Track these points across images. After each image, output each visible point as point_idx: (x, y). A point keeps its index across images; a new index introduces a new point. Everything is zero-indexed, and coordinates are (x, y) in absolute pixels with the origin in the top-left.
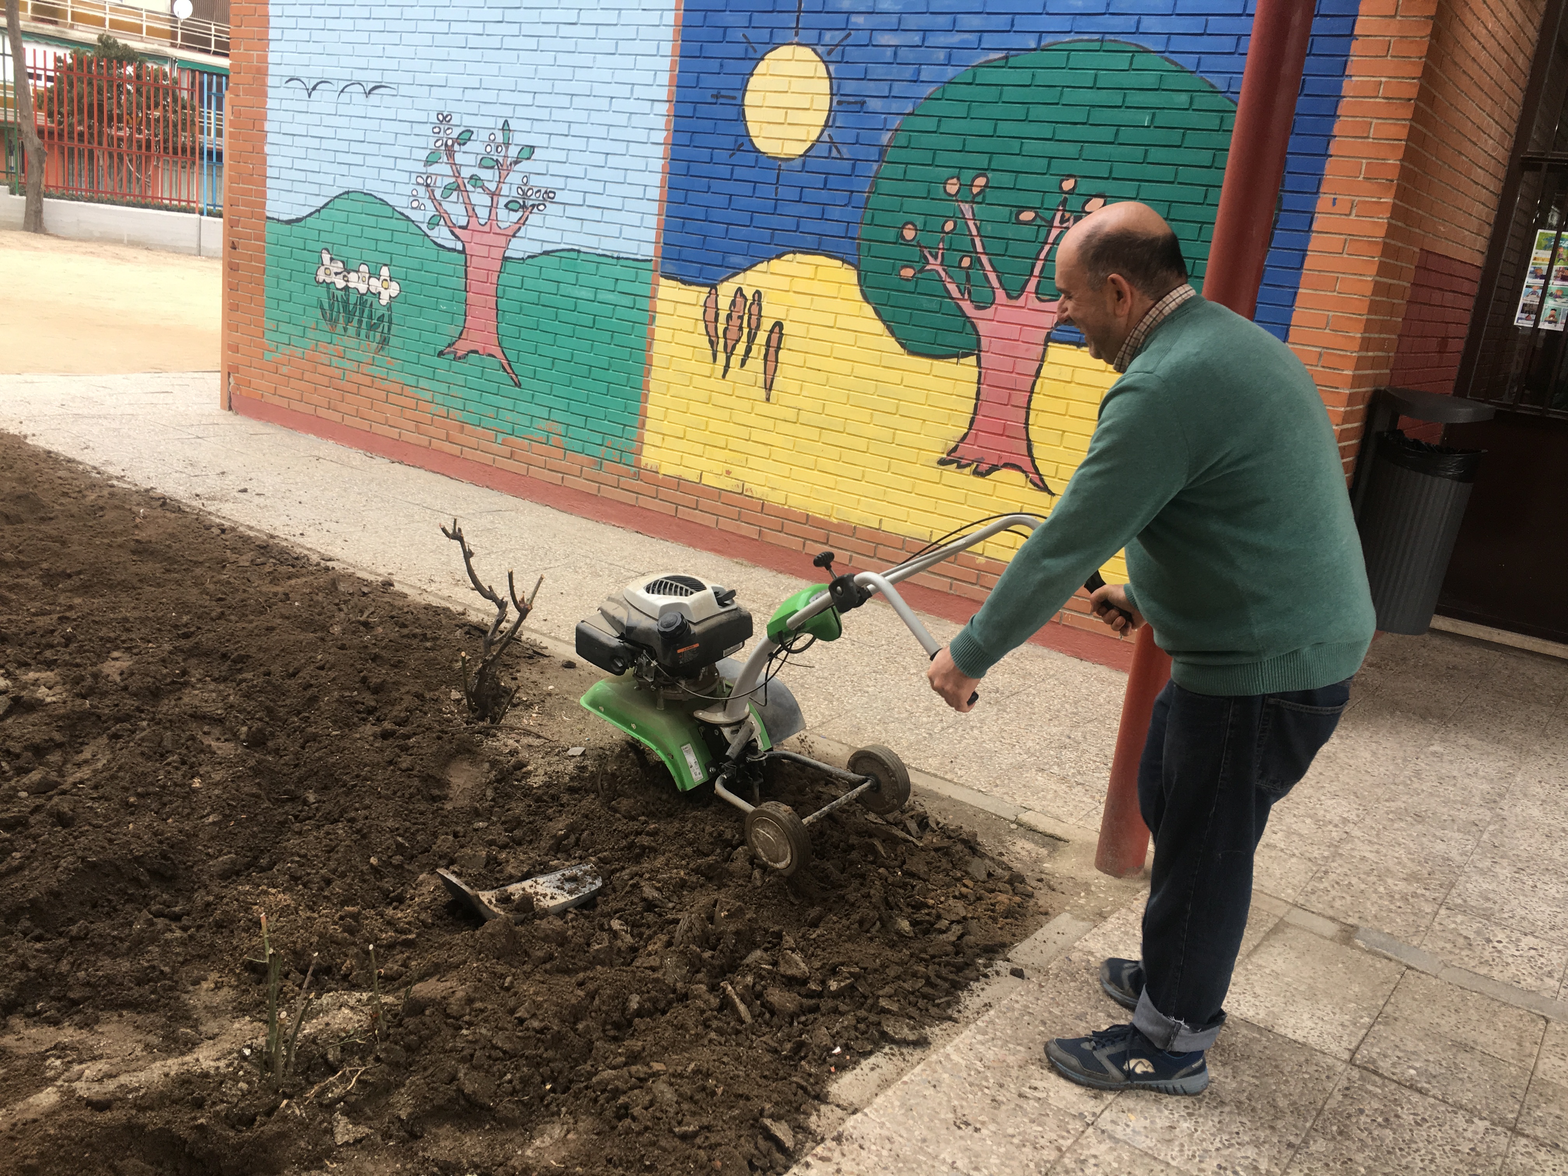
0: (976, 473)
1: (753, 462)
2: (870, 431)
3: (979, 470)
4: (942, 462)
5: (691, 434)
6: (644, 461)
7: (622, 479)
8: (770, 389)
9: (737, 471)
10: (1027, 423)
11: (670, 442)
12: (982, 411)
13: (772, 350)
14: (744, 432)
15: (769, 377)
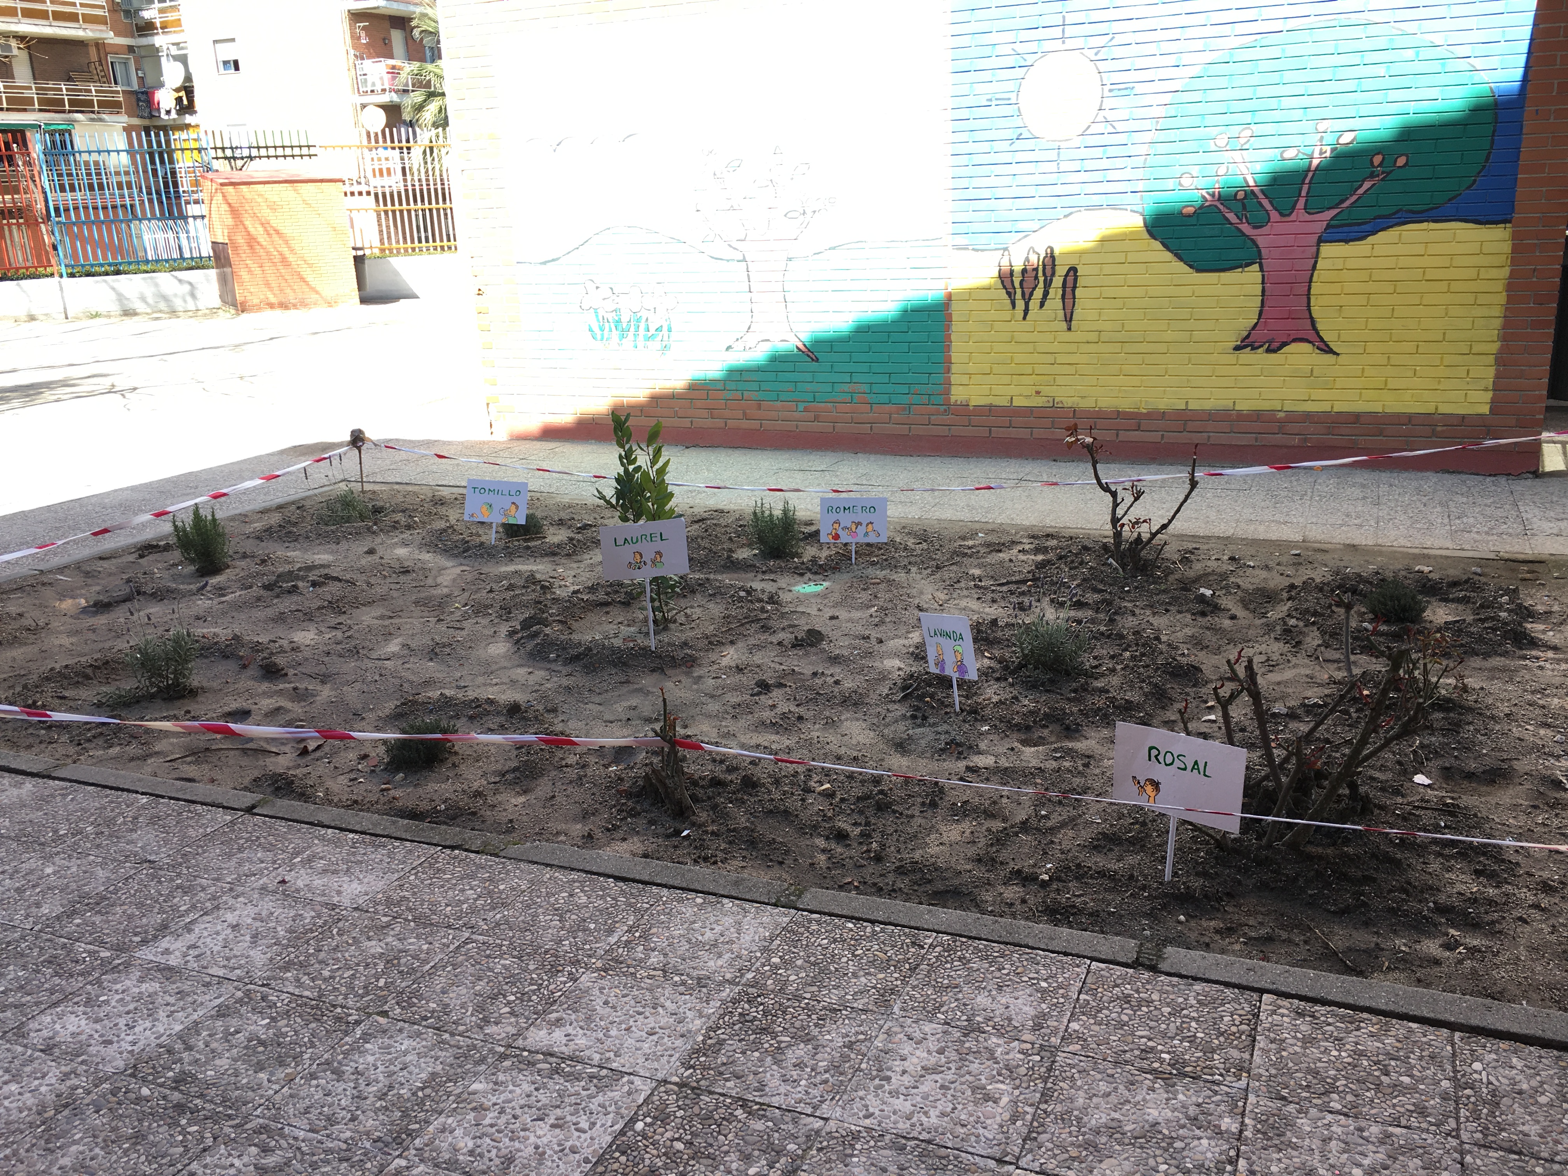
0: (1268, 351)
1: (1060, 380)
2: (1169, 336)
3: (1272, 347)
4: (1237, 348)
5: (997, 369)
6: (953, 399)
7: (933, 417)
8: (1071, 320)
9: (1045, 390)
10: (1309, 305)
11: (976, 379)
12: (1267, 303)
13: (1068, 290)
14: (1050, 359)
15: (1068, 312)
